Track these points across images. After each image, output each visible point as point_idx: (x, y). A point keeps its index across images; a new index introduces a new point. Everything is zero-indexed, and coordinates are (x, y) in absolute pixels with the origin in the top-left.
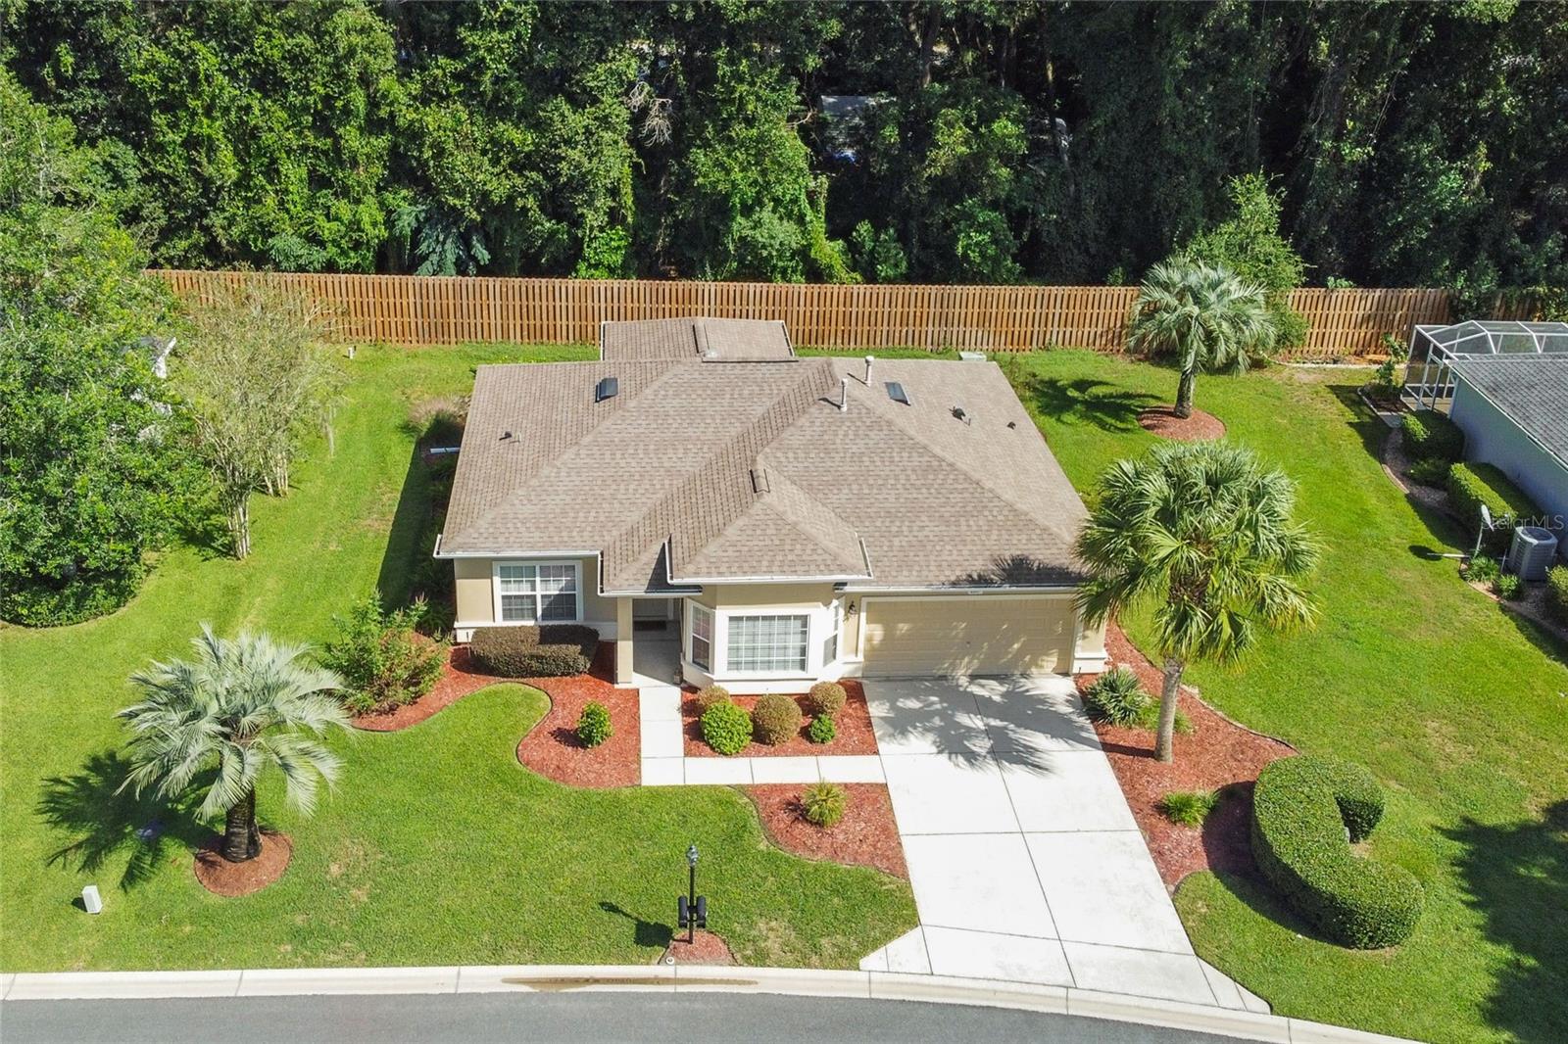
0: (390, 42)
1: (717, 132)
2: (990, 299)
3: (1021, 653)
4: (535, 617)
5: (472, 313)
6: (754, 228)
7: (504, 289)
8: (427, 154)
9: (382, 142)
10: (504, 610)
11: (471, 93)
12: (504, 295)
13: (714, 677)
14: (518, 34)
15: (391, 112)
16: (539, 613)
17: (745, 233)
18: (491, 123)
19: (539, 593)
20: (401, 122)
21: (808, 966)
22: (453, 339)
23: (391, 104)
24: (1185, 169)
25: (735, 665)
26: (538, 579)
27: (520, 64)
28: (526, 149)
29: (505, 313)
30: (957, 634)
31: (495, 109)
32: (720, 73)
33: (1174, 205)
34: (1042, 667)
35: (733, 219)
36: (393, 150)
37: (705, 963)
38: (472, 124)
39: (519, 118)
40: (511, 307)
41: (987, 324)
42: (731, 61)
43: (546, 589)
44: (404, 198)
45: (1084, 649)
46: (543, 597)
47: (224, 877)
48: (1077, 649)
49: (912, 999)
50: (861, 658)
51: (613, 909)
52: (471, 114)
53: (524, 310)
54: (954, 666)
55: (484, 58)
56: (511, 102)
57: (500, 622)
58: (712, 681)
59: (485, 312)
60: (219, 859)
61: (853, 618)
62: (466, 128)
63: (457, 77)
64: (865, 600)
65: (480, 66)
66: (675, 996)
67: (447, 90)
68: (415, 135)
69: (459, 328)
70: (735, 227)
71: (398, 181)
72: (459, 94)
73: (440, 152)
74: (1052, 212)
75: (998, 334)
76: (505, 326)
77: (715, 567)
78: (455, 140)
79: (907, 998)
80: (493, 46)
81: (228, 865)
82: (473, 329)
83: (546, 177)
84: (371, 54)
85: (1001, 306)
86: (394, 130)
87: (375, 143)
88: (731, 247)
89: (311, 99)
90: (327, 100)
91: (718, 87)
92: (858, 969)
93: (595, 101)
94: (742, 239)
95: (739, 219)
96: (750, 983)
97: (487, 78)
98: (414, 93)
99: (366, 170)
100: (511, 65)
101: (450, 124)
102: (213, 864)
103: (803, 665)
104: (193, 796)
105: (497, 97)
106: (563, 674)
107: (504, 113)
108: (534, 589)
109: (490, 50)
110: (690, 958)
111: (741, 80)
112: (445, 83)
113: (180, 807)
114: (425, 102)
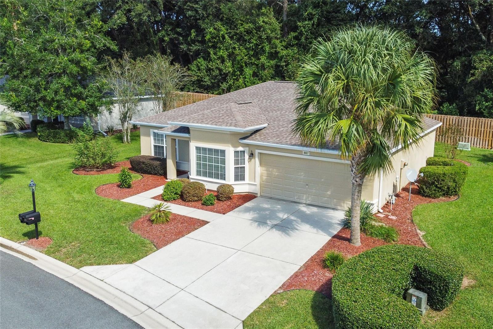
2: (480, 124)
3: (332, 197)
9: (274, 62)
10: (154, 152)
13: (191, 177)
19: (165, 146)
25: (199, 173)
26: (164, 139)
30: (301, 180)
34: (343, 207)
36: (276, 65)
37: (33, 248)
41: (479, 135)
54: (300, 198)
61: (253, 160)
62: (297, 56)
64: (257, 151)
75: (484, 141)
85: (486, 127)
87: (271, 62)
89: (251, 45)
90: (257, 45)
98: (284, 45)
99: (268, 71)
101: (292, 54)
103: (224, 177)
108: (163, 143)
110: (30, 244)
112: (292, 41)
114: (287, 48)
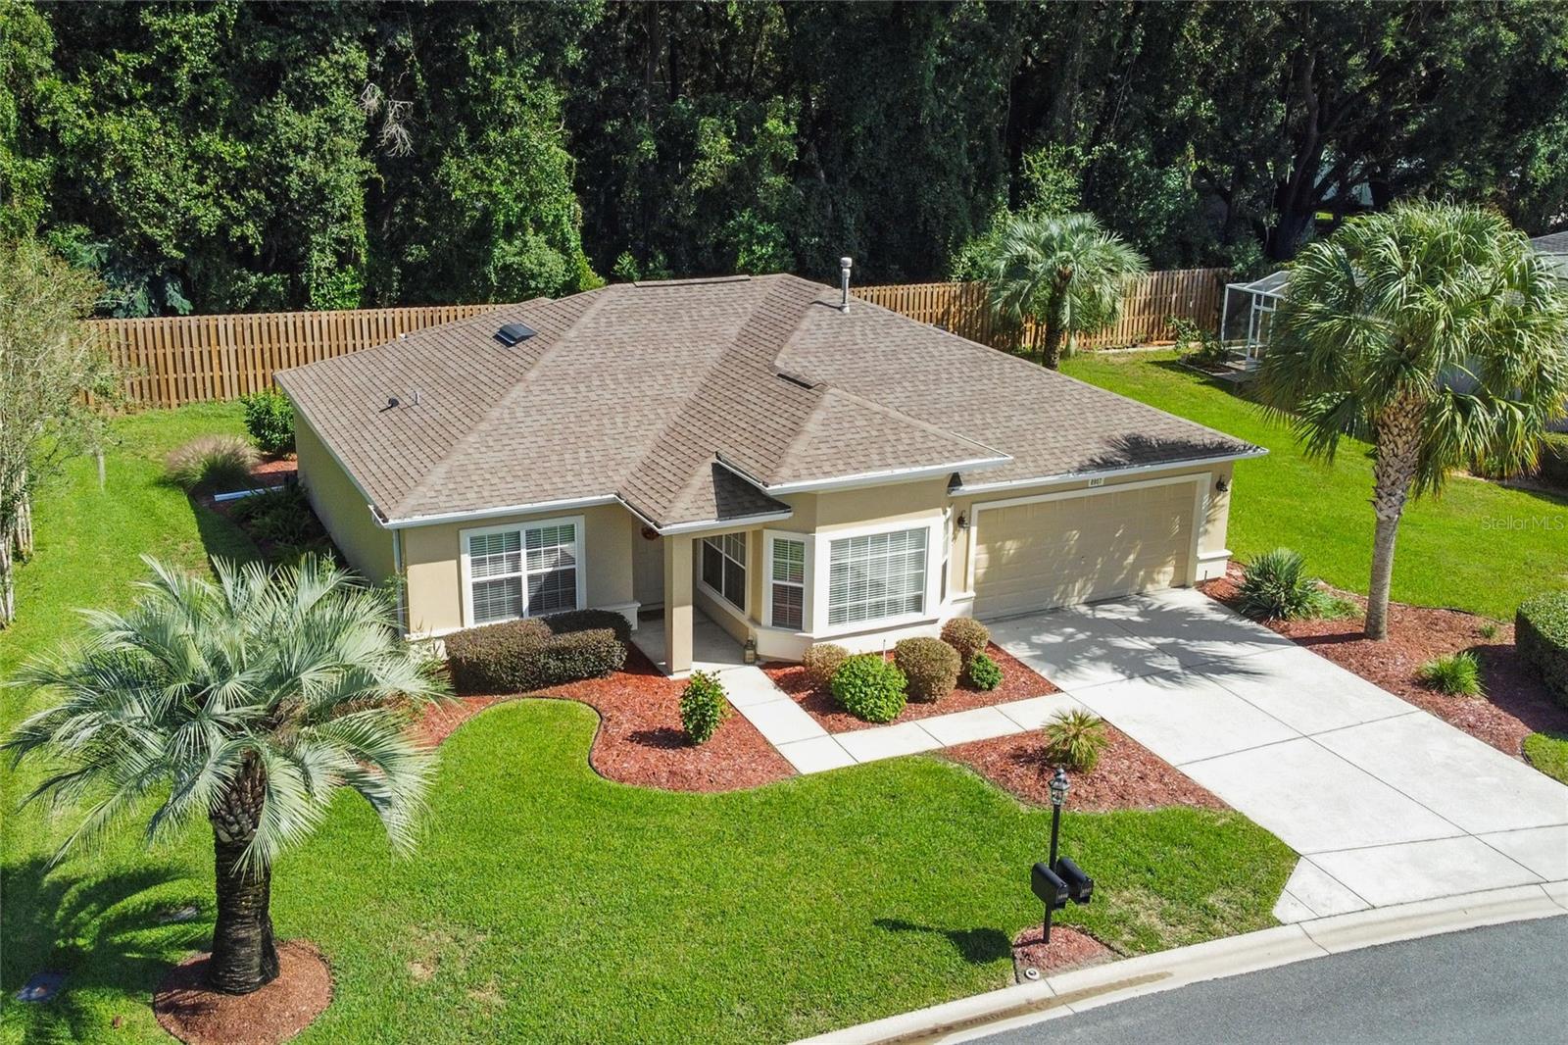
0: (46, 30)
1: (470, 140)
3: (1136, 567)
4: (519, 611)
5: (197, 363)
6: (520, 253)
7: (239, 329)
8: (109, 174)
9: (42, 166)
10: (475, 606)
11: (162, 96)
12: (239, 337)
13: (816, 635)
14: (222, 17)
15: (55, 122)
16: (526, 604)
17: (510, 260)
18: (189, 132)
19: (524, 573)
20: (67, 138)
21: (1218, 935)
22: (174, 401)
23: (53, 112)
24: (945, 174)
25: (837, 616)
26: (524, 552)
27: (223, 57)
28: (239, 165)
29: (241, 361)
30: (1070, 549)
31: (195, 116)
32: (472, 64)
33: (942, 211)
34: (1158, 582)
35: (494, 244)
36: (59, 177)
37: (1079, 966)
38: (166, 134)
39: (226, 127)
40: (249, 353)
42: (481, 49)
43: (531, 567)
44: (77, 238)
45: (1205, 551)
46: (531, 578)
47: (231, 1021)
48: (1200, 549)
49: (1383, 941)
50: (971, 593)
51: (896, 926)
52: (163, 122)
53: (267, 355)
54: (1065, 595)
55: (178, 48)
56: (216, 104)
57: (470, 623)
58: (812, 640)
59: (215, 361)
60: (207, 997)
61: (962, 534)
62: (159, 140)
63: (142, 74)
64: (976, 508)
65: (173, 58)
66: (1081, 1019)
67: (129, 92)
68: (91, 150)
69: (181, 386)
70: (497, 252)
71: (66, 219)
72: (146, 97)
73: (126, 172)
74: (813, 235)
76: (243, 377)
77: (813, 467)
78: (145, 156)
79: (1377, 942)
80: (191, 31)
81: (232, 1002)
82: (200, 386)
83: (269, 196)
84: (24, 43)
86: (57, 148)
87: (34, 167)
88: (493, 277)
91: (470, 80)
92: (1281, 923)
93: (323, 101)
94: (506, 267)
95: (501, 242)
96: (1161, 976)
97: (183, 74)
98: (84, 98)
99: (22, 203)
100: (213, 59)
101: (137, 134)
102: (196, 1009)
103: (918, 604)
104: (97, 922)
105: (195, 100)
106: (592, 676)
107: (209, 121)
108: (516, 568)
109: (186, 37)
110: (1055, 964)
111: (497, 72)
112: (126, 84)
113: (81, 942)
114: (102, 109)
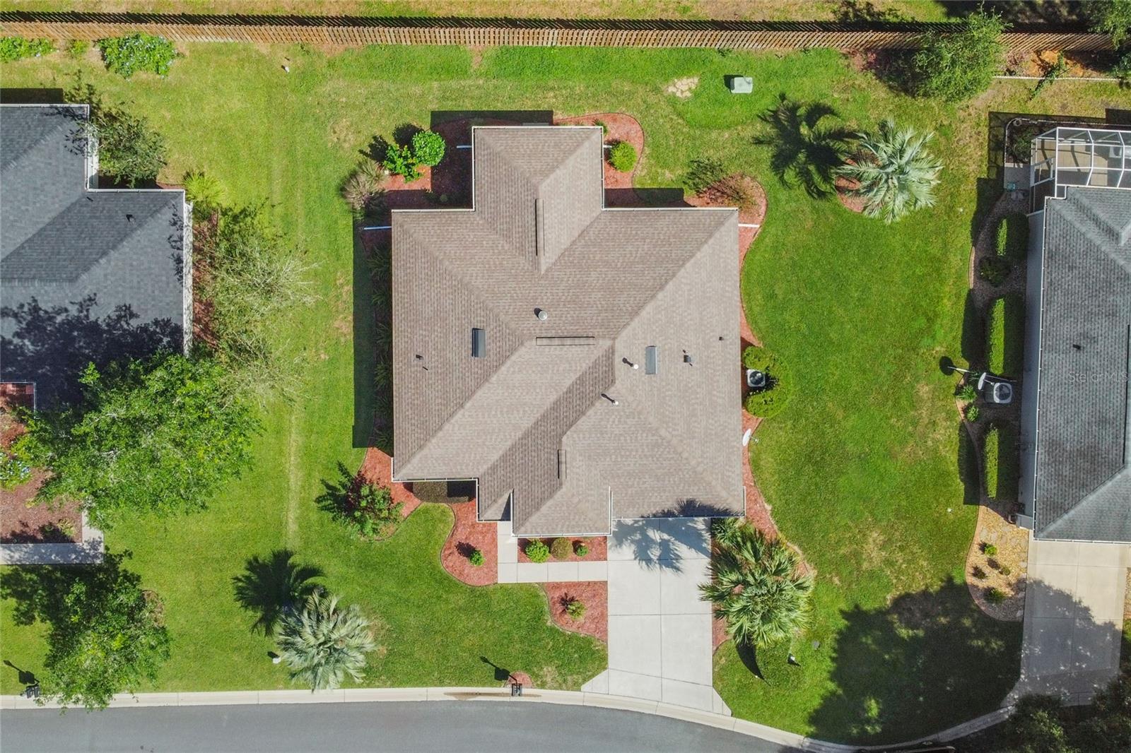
21: (561, 689)
51: (485, 660)
79: (597, 705)
92: (580, 691)
96: (538, 696)
